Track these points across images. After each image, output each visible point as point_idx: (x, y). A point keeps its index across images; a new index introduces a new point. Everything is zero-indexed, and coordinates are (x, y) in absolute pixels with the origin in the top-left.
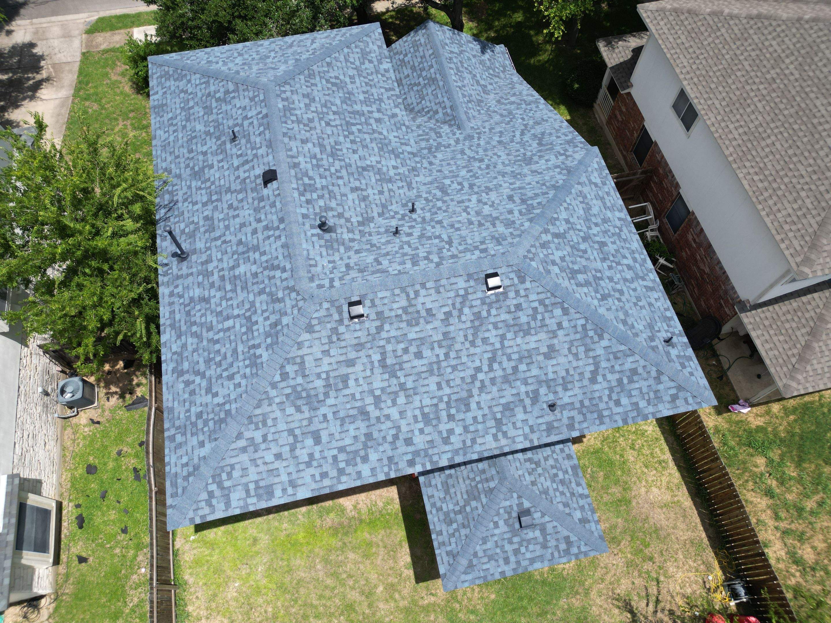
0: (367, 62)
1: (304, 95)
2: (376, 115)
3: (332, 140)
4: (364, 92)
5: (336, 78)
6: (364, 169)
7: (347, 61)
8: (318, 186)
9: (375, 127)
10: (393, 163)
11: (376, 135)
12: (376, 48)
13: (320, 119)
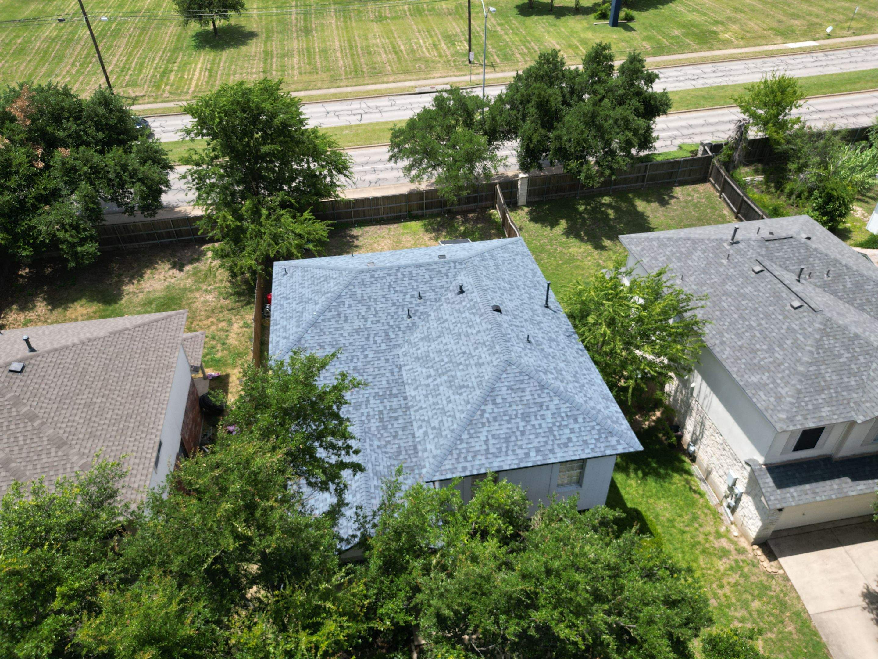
0: (437, 426)
1: (483, 364)
2: (430, 380)
3: (461, 342)
4: (439, 394)
5: (461, 394)
6: (439, 337)
7: (454, 417)
8: (467, 312)
9: (431, 370)
10: (419, 352)
11: (430, 364)
12: (429, 447)
13: (470, 354)
